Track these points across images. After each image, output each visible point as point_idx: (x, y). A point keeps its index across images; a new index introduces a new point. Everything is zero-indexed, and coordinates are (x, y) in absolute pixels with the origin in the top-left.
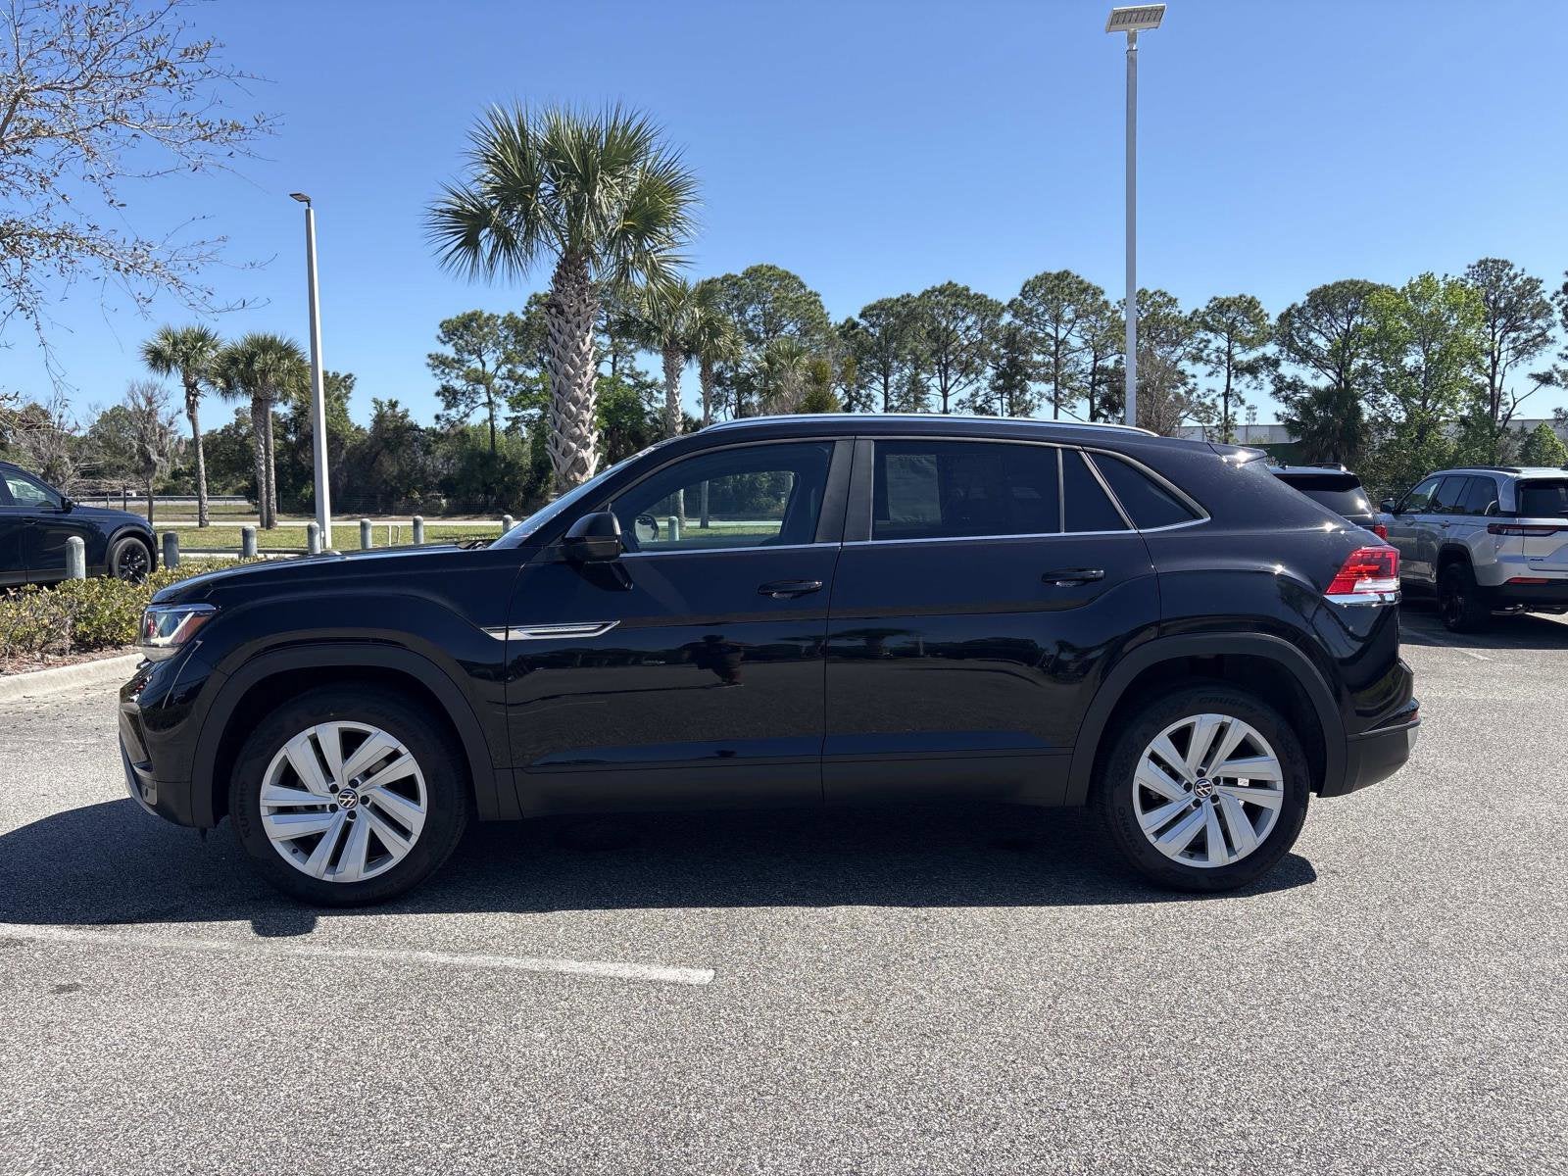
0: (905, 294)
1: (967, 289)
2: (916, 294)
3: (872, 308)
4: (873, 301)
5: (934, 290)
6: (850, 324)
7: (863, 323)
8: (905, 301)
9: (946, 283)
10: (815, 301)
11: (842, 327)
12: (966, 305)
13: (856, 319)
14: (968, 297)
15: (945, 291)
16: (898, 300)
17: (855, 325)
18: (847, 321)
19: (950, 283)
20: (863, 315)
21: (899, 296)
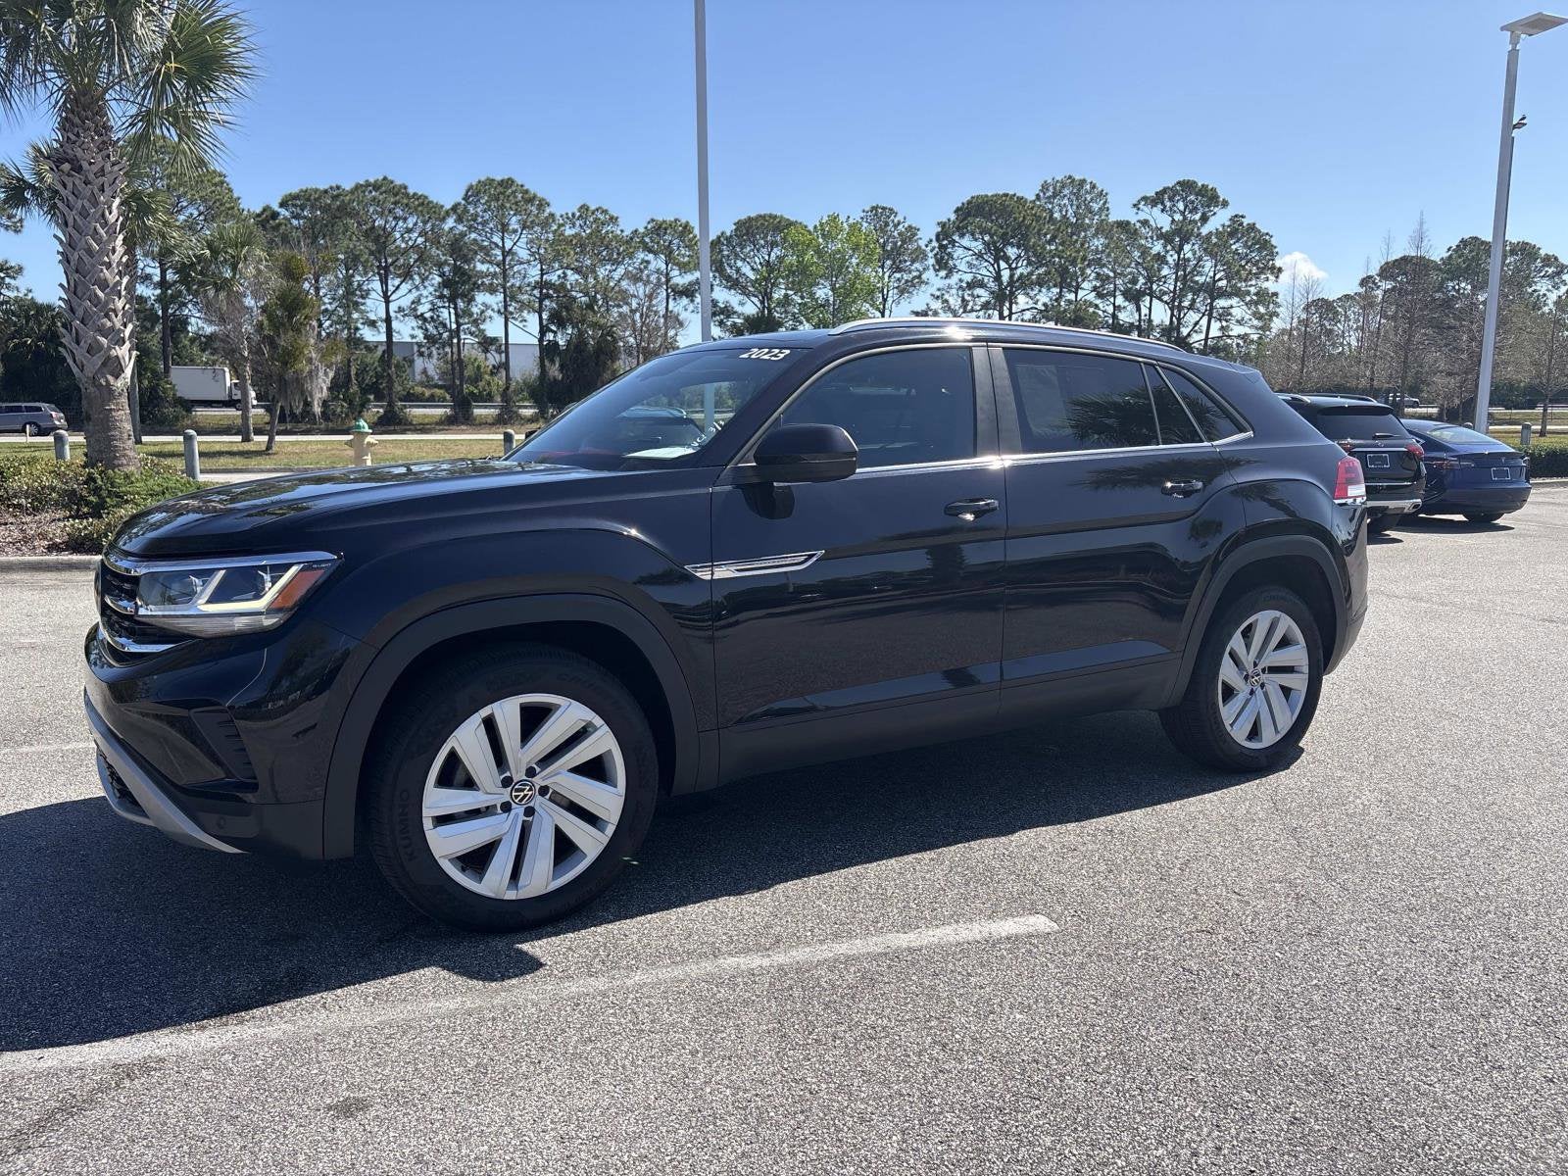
0: (334, 185)
1: (406, 188)
2: (348, 186)
3: (295, 197)
4: (295, 190)
5: (368, 184)
6: (268, 213)
7: (283, 212)
8: (336, 193)
9: (381, 178)
10: (222, 183)
11: (258, 215)
12: (407, 205)
13: (276, 207)
14: (407, 195)
15: (381, 186)
16: (326, 192)
17: (275, 215)
18: (264, 210)
19: (385, 178)
20: (282, 205)
21: (326, 187)
